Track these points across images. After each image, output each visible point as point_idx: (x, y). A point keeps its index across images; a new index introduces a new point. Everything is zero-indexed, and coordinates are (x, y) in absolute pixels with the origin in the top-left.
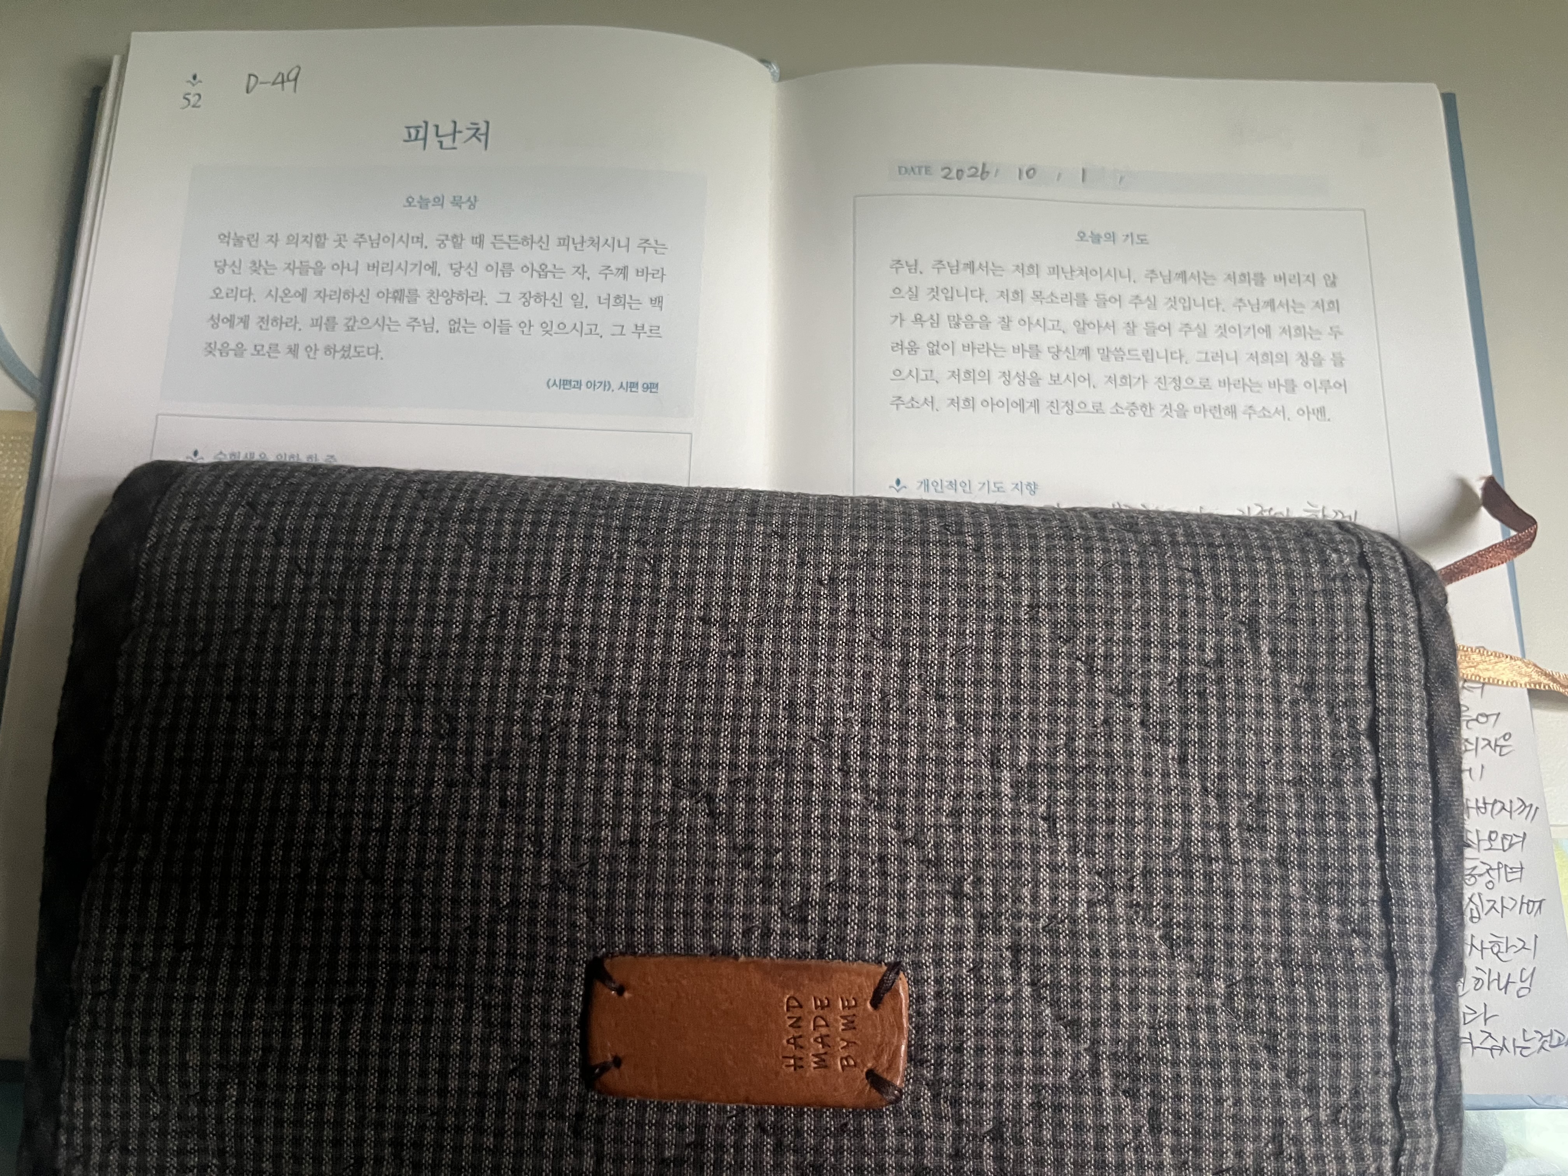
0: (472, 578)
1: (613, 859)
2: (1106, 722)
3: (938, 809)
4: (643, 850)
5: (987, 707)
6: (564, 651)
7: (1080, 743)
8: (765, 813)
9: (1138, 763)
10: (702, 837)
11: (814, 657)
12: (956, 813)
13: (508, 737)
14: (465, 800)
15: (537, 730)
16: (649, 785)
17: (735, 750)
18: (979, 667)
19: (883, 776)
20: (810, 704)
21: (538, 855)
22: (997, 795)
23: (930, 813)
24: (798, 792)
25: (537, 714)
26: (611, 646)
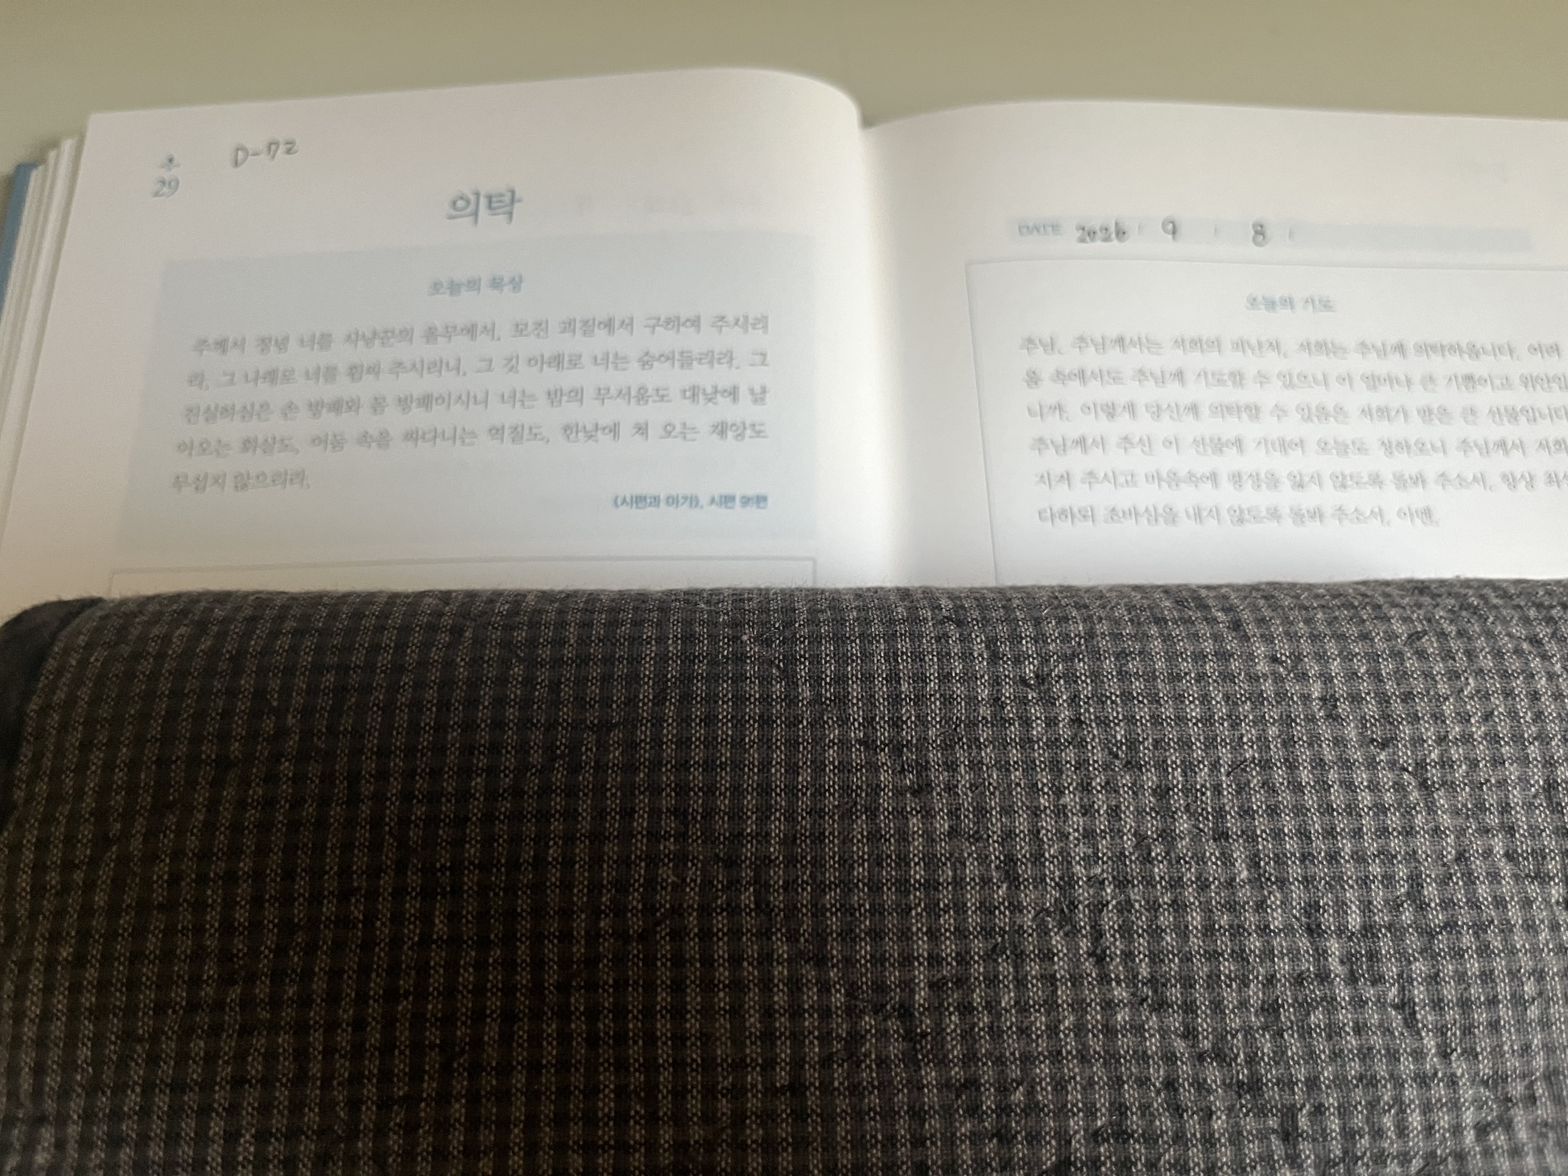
0: (526, 703)
1: (767, 1117)
2: (1461, 857)
3: (1243, 1004)
4: (812, 1100)
5: (1291, 845)
6: (667, 801)
7: (1430, 891)
8: (991, 1028)
9: (1515, 914)
10: (899, 1074)
11: (1033, 789)
12: (1271, 1009)
13: (593, 937)
14: (535, 1039)
15: (636, 924)
16: (810, 997)
17: (933, 935)
18: (1269, 787)
19: (1155, 958)
20: (1037, 858)
21: (652, 1119)
22: (1323, 977)
23: (1233, 1011)
24: (1036, 992)
25: (635, 901)
26: (737, 790)
